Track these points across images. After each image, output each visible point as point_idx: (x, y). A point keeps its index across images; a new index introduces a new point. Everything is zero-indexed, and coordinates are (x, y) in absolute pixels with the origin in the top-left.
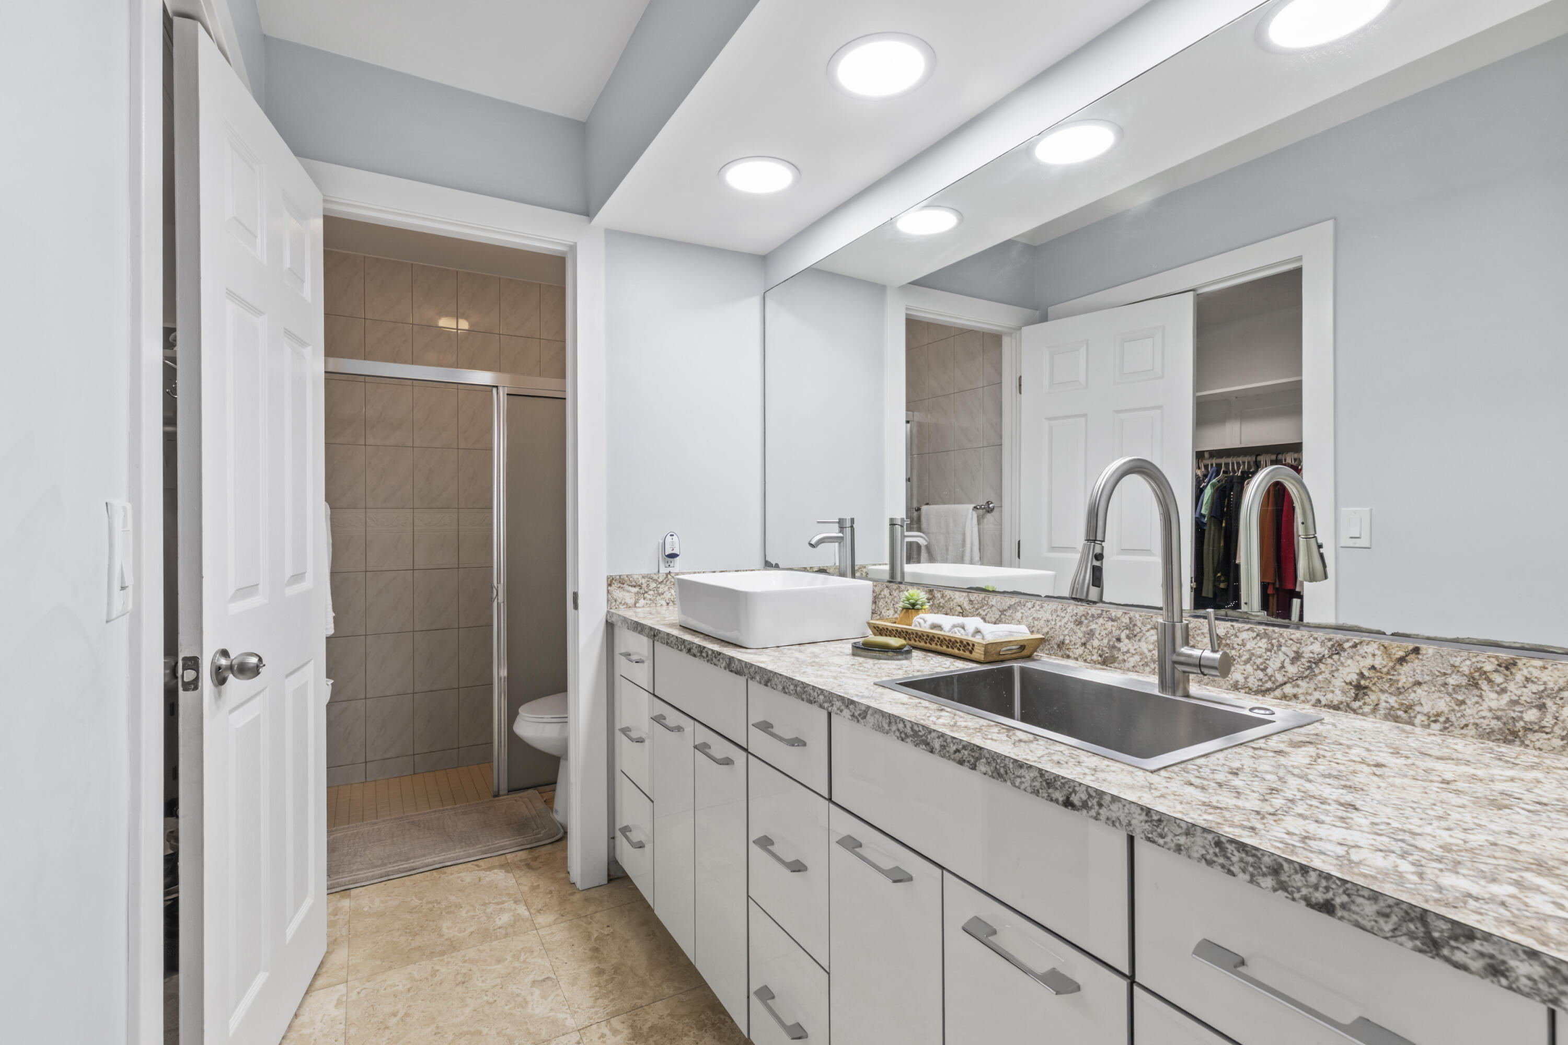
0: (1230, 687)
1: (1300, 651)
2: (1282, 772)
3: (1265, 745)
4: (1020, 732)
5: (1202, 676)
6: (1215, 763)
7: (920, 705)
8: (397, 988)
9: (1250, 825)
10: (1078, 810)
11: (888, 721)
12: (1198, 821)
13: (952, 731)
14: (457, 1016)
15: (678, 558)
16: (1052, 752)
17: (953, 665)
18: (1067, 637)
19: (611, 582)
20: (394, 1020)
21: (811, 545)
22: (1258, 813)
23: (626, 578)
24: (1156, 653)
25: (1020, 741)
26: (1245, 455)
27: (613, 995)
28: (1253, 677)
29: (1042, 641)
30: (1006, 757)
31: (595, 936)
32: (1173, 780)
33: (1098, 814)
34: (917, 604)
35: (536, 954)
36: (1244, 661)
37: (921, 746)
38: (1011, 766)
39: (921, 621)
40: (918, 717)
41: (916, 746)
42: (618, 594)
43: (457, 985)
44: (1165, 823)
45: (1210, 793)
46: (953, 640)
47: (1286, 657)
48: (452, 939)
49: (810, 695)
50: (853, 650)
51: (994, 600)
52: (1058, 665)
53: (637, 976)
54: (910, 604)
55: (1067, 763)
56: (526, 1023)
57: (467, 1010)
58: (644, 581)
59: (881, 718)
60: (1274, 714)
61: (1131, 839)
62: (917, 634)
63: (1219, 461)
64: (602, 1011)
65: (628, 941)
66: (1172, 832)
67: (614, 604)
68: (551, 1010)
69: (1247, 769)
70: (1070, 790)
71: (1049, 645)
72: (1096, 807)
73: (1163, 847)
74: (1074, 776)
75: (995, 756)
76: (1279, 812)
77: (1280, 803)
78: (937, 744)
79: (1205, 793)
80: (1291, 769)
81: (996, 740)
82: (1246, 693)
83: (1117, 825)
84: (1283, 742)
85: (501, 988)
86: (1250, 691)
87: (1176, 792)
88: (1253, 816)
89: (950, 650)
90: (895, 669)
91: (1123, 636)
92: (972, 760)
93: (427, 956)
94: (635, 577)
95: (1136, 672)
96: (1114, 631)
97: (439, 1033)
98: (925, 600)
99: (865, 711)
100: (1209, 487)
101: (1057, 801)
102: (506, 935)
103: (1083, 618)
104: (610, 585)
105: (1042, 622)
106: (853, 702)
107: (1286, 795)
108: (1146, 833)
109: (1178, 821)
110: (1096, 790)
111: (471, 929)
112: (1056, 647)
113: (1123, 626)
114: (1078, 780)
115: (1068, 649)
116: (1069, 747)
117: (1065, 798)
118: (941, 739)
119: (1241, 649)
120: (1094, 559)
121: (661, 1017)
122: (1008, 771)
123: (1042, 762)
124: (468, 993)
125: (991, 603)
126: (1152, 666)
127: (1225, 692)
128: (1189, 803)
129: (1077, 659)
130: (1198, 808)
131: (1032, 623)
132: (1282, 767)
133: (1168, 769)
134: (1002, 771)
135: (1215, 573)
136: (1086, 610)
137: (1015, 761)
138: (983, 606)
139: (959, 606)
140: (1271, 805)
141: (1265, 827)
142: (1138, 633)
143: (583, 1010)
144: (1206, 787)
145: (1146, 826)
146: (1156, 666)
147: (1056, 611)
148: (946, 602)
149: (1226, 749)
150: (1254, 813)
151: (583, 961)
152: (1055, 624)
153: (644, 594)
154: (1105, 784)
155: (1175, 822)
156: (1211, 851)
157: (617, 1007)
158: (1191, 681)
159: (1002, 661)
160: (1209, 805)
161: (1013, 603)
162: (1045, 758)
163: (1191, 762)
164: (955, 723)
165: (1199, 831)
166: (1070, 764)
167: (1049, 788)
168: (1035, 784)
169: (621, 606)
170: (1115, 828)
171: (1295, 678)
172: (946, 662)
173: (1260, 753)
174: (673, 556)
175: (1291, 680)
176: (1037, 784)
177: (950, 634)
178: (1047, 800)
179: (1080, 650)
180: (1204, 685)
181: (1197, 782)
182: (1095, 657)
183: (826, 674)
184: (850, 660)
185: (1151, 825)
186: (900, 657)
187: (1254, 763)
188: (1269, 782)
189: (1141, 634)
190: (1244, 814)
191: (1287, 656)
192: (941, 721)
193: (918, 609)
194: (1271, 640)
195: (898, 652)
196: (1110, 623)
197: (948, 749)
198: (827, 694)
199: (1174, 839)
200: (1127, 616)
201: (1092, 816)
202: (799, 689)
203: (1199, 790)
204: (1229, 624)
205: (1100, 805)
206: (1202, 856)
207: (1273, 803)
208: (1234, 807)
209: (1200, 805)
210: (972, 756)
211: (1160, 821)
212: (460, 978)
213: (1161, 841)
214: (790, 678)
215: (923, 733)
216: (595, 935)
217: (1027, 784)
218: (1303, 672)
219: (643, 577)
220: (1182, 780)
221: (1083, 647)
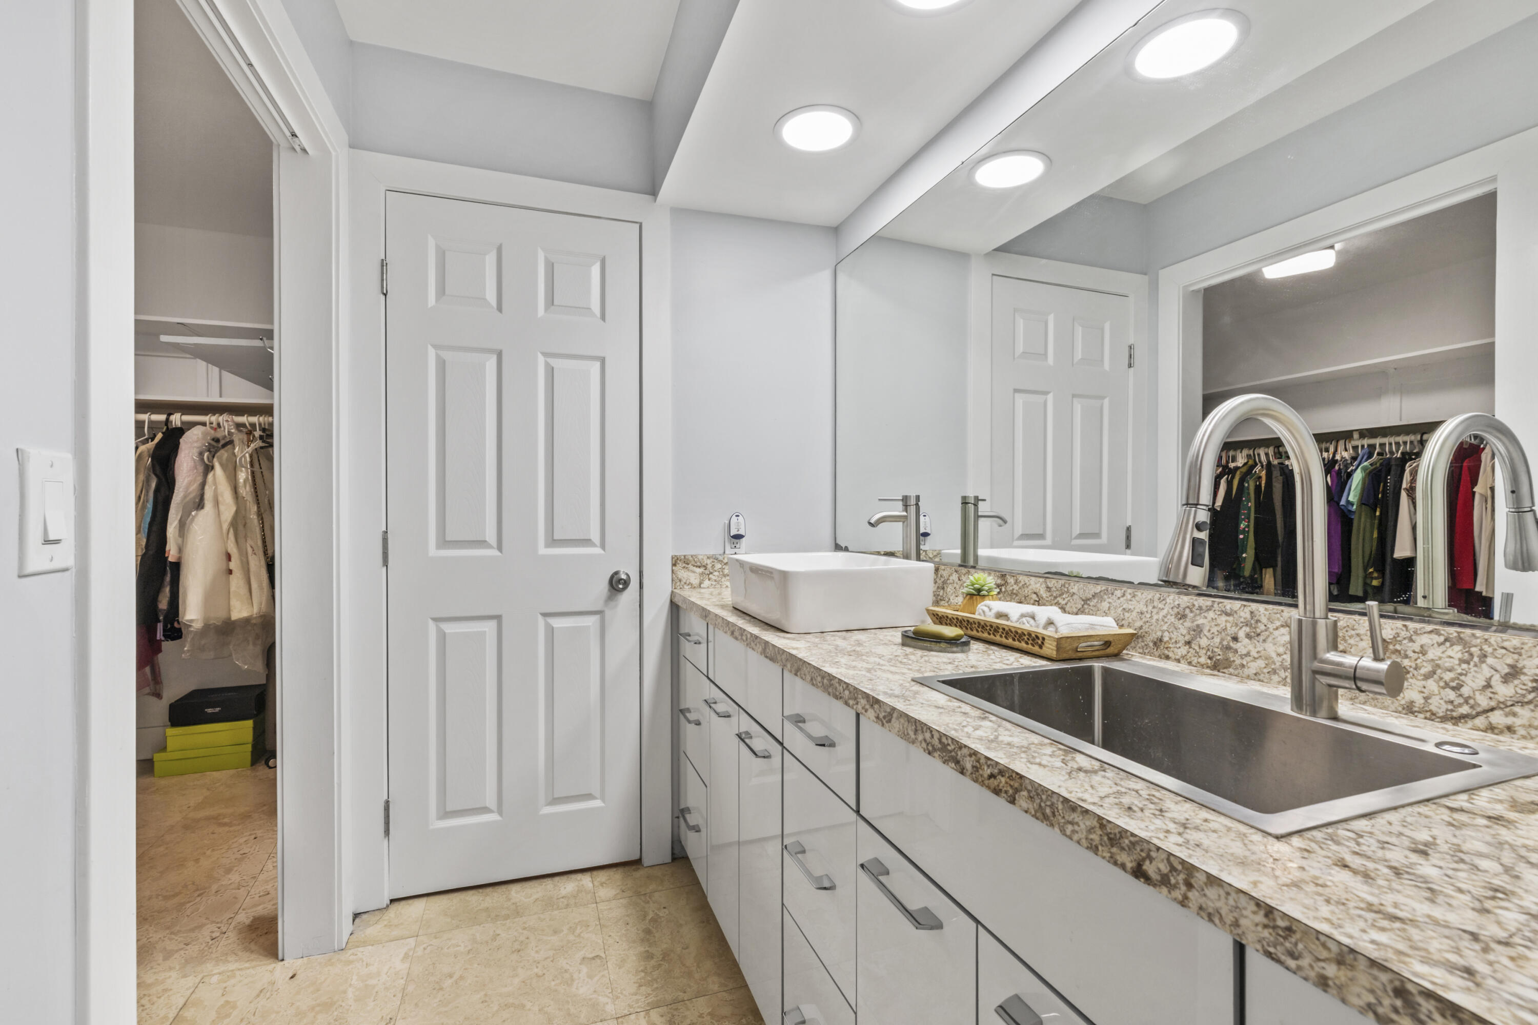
0: (1400, 709)
1: (1520, 665)
2: (1507, 857)
3: (1470, 805)
4: (1082, 756)
5: (1357, 692)
6: (1384, 829)
7: (959, 710)
8: (458, 948)
9: (1461, 962)
10: (1155, 885)
11: (914, 727)
12: (1361, 944)
13: (989, 748)
14: (506, 986)
15: (744, 539)
16: (1123, 790)
17: (1018, 661)
18: (1166, 634)
19: (676, 562)
20: (449, 982)
21: (870, 523)
22: (1475, 937)
23: (691, 559)
24: (1287, 657)
25: (1080, 769)
26: (1408, 434)
27: (657, 982)
28: (1438, 697)
29: (1132, 638)
30: (1053, 793)
31: (650, 917)
32: (1313, 855)
33: (1186, 897)
34: (983, 590)
35: (590, 929)
36: (1424, 675)
37: (950, 764)
38: (1060, 807)
39: (986, 609)
40: (950, 725)
41: (944, 763)
42: (682, 574)
43: (513, 952)
44: (1298, 936)
45: (1380, 887)
46: (1019, 632)
47: (1495, 673)
48: (518, 904)
49: (836, 689)
50: (902, 640)
51: (1075, 587)
52: (1153, 667)
53: (684, 965)
54: (974, 589)
55: (1142, 810)
56: (568, 1002)
57: (517, 981)
58: (709, 562)
59: (907, 723)
60: (1477, 753)
61: (1240, 950)
62: (979, 623)
63: (1372, 441)
64: (643, 1000)
65: (681, 925)
66: (1310, 952)
67: (678, 584)
68: (595, 991)
69: (1444, 847)
70: (1144, 854)
71: (1143, 642)
72: (1183, 888)
73: (1295, 973)
74: (1149, 834)
75: (1040, 790)
76: (1516, 940)
77: (1516, 920)
78: (968, 764)
79: (1371, 886)
80: (1523, 852)
81: (1045, 766)
82: (1426, 718)
83: (1217, 921)
84: (1501, 801)
85: (552, 961)
86: (1432, 716)
87: (1317, 878)
88: (1466, 944)
89: (1016, 644)
90: (944, 663)
91: (1241, 634)
92: (1011, 792)
93: (492, 919)
94: (700, 557)
95: (1259, 680)
96: (1229, 628)
97: (486, 1001)
98: (993, 585)
99: (889, 713)
100: (1359, 470)
101: (1123, 866)
102: (567, 906)
103: (1187, 611)
104: (674, 565)
105: (1134, 614)
106: (877, 701)
107: (1525, 903)
108: (1265, 944)
109: (1322, 938)
110: (1183, 862)
111: (535, 897)
112: (1151, 645)
113: (1242, 622)
114: (1155, 841)
115: (1167, 648)
116: (1149, 784)
117: (1134, 864)
118: (973, 758)
119: (1419, 658)
120: (1195, 529)
121: (701, 1016)
122: (1056, 813)
123: (1105, 805)
124: (521, 962)
125: (1071, 591)
126: (1282, 674)
127: (1392, 716)
128: (1344, 904)
129: (1178, 661)
130: (1360, 916)
131: (1122, 616)
132: (1506, 846)
133: (1304, 833)
134: (1048, 811)
135: (1365, 569)
136: (1191, 601)
137: (1066, 800)
138: (1062, 594)
139: (1035, 593)
140: (1499, 923)
141: (1495, 971)
142: (1262, 632)
143: (625, 996)
144: (1372, 875)
145: (1266, 933)
146: (1288, 674)
147: (1152, 601)
148: (1020, 588)
149: (1403, 806)
150: (1467, 936)
151: (634, 942)
152: (1151, 617)
153: (709, 575)
154: (1199, 852)
155: (1318, 939)
156: (1387, 1002)
157: (658, 998)
158: (1339, 697)
159: (1080, 659)
160: (1378, 912)
161: (1098, 591)
162: (1111, 800)
163: (1345, 825)
164: (997, 737)
165: (1362, 964)
166: (1147, 813)
167: (1112, 846)
168: (1092, 836)
169: (685, 587)
170: (1210, 925)
171: (1509, 703)
172: (1009, 658)
173: (1463, 817)
174: (738, 537)
175: (1502, 706)
176: (1095, 837)
177: (1017, 625)
178: (1109, 862)
179: (1184, 650)
180: (1360, 703)
181: (1356, 862)
182: (1203, 660)
183: (860, 664)
184: (900, 651)
185: (1274, 934)
186: (955, 649)
187: (1455, 836)
188: (1489, 875)
189: (1267, 633)
190: (1447, 937)
191: (1496, 671)
192: (979, 733)
193: (984, 596)
194: (1470, 647)
195: (953, 642)
196: (1224, 618)
197: (981, 772)
198: (852, 689)
199: (1314, 965)
200: (1247, 610)
201: (1175, 899)
202: (825, 681)
203: (1359, 878)
204: (1399, 624)
205: (1189, 886)
206: (1369, 1006)
207: (1502, 919)
208: (1427, 920)
209: (1362, 909)
210: (1010, 785)
211: (1289, 930)
212: (517, 946)
213: (1292, 963)
214: (818, 669)
215: (953, 747)
216: (651, 915)
217: (1082, 835)
218: (1524, 696)
219: (708, 558)
220: (1329, 857)
221: (1187, 647)
